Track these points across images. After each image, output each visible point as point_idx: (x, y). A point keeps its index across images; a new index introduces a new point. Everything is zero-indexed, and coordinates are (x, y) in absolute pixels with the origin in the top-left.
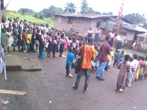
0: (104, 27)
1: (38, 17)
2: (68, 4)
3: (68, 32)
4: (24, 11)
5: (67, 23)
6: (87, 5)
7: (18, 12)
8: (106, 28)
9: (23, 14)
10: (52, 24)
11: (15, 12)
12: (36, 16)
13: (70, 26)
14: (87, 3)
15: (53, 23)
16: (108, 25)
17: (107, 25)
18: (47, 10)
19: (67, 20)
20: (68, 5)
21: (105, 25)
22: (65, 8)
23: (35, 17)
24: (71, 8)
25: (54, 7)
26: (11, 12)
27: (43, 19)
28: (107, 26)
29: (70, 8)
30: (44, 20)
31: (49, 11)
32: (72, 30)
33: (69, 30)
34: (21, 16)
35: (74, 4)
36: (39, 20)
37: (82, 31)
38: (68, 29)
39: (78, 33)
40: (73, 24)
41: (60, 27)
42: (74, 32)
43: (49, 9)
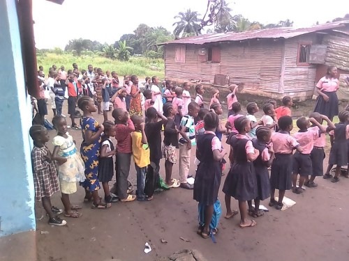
0: (321, 61)
1: (115, 55)
2: (182, 14)
3: (209, 86)
4: (79, 47)
5: (204, 62)
6: (229, 10)
7: (66, 49)
8: (327, 63)
9: (78, 53)
10: (152, 69)
11: (58, 52)
12: (110, 54)
13: (214, 69)
14: (228, 7)
15: (153, 67)
16: (332, 52)
17: (329, 54)
18: (131, 36)
19: (203, 52)
20: (181, 16)
21: (324, 52)
22: (176, 25)
23: (107, 57)
24: (190, 23)
25: (146, 29)
26: (52, 52)
27: (127, 59)
28: (332, 57)
29: (187, 23)
30: (131, 61)
31: (137, 38)
32: (220, 79)
33: (212, 81)
34: (75, 58)
35: (195, 13)
36: (120, 62)
37: (256, 78)
38: (208, 77)
39: (241, 85)
40: (224, 62)
41: (184, 75)
42: (227, 86)
43: (134, 34)
